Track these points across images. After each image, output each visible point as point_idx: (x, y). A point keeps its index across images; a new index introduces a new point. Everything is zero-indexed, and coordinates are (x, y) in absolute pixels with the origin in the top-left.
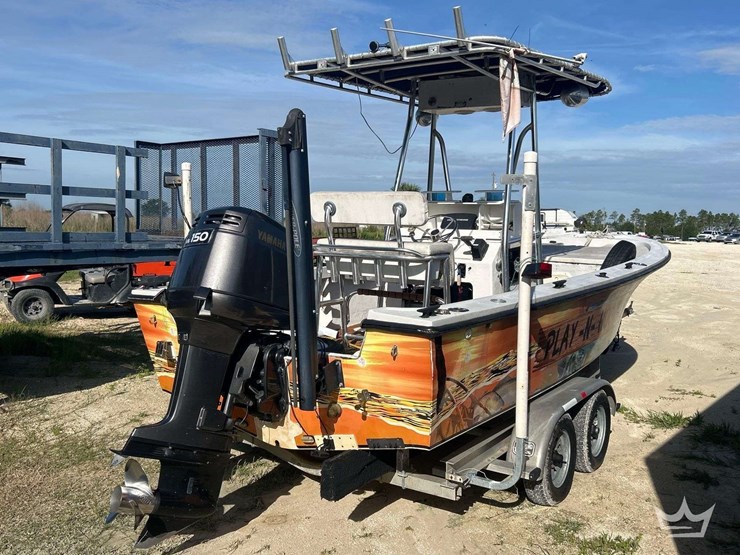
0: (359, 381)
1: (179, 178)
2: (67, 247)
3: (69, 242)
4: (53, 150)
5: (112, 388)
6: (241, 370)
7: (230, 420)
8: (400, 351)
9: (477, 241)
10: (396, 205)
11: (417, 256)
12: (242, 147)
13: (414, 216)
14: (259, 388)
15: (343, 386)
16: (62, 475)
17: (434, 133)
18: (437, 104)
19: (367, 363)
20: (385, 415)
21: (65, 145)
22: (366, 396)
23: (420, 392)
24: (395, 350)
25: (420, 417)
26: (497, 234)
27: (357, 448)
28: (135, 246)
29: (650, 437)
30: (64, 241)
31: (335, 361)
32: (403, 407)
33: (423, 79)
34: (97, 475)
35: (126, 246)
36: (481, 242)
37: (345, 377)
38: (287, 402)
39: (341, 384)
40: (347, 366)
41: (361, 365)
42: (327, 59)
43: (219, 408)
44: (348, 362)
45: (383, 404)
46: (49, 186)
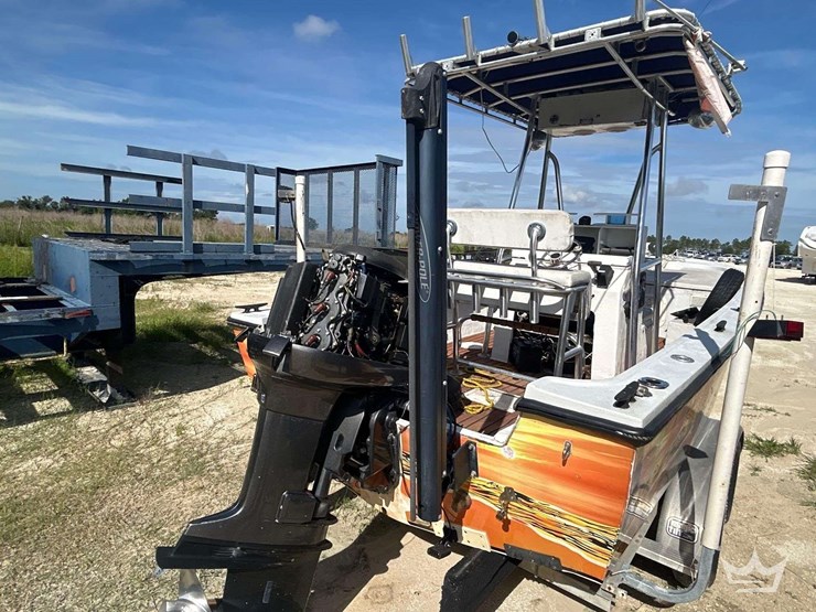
0: (501, 475)
1: (292, 192)
2: (198, 256)
3: (202, 252)
4: (184, 166)
5: (241, 382)
6: (341, 438)
7: (322, 506)
8: (574, 452)
9: (603, 267)
10: (531, 227)
11: (556, 287)
12: (362, 173)
13: (556, 239)
14: (365, 459)
15: (477, 475)
16: (165, 494)
17: (548, 154)
18: (559, 122)
19: (516, 455)
20: (535, 525)
21: (195, 161)
22: (509, 495)
23: (603, 512)
24: (568, 450)
25: (595, 541)
26: (624, 260)
27: (489, 550)
28: (262, 257)
29: (757, 469)
30: (195, 252)
31: (468, 443)
32: (568, 523)
33: (544, 96)
34: (200, 497)
35: (253, 256)
36: (608, 268)
37: (479, 464)
38: (398, 473)
39: (474, 473)
40: (485, 452)
41: (507, 456)
42: (455, 58)
43: (310, 487)
44: (487, 447)
45: (536, 511)
46: (180, 200)
